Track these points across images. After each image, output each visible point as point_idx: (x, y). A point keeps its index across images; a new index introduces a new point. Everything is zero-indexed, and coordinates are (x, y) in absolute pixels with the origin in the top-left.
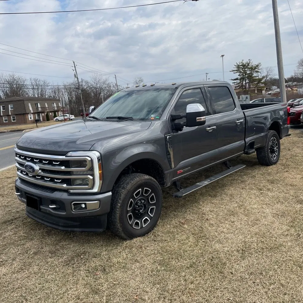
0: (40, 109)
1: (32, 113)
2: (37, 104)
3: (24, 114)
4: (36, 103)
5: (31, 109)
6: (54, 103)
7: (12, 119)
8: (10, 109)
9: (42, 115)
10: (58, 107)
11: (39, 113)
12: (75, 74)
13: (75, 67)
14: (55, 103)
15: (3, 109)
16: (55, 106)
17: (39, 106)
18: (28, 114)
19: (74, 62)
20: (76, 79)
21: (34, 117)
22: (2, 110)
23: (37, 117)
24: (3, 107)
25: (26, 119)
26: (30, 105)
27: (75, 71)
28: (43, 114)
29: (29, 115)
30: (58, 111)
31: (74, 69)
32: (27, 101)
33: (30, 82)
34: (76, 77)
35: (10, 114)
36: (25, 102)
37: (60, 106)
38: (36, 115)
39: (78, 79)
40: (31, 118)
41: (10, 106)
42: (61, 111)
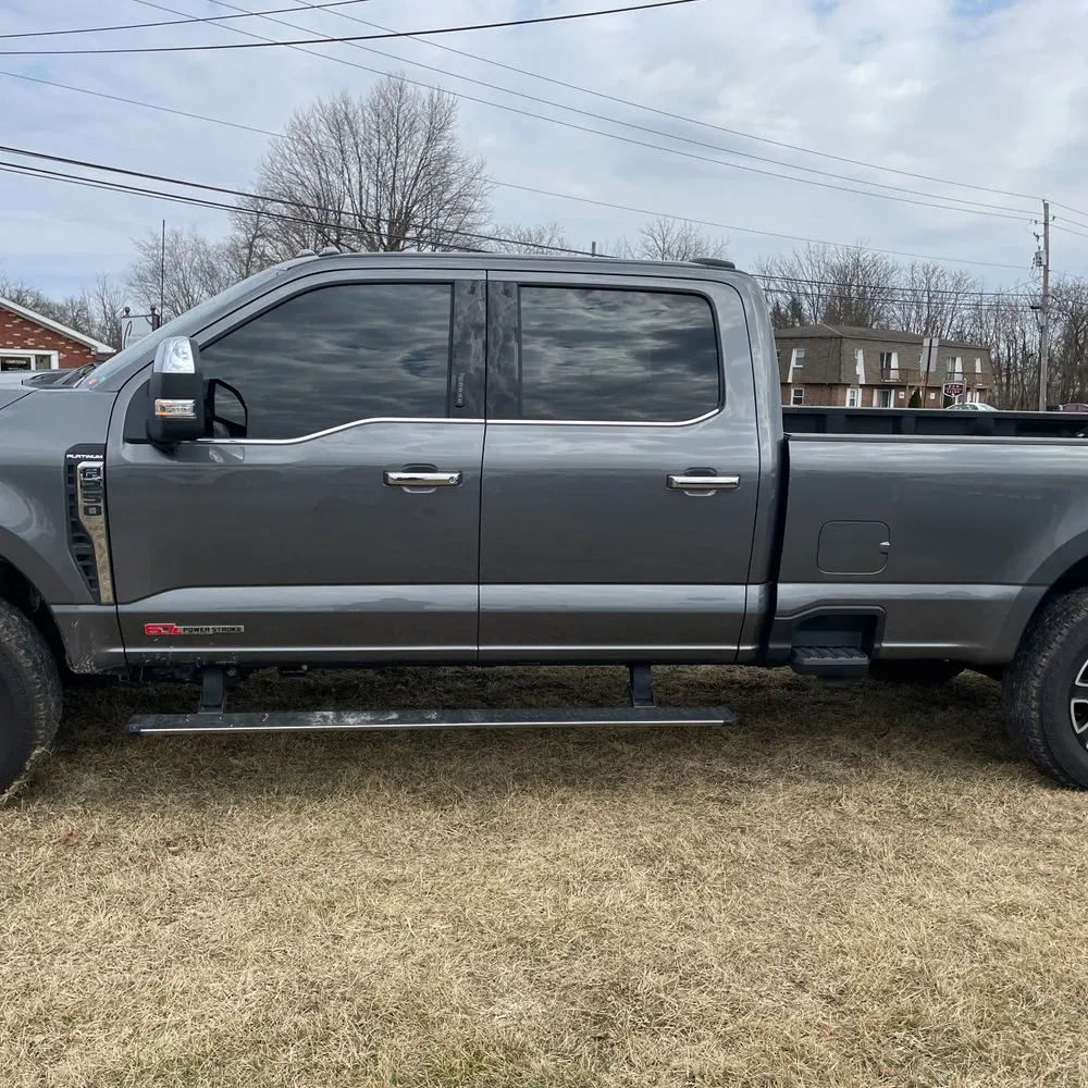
0: (894, 375)
1: (862, 386)
2: (889, 355)
3: (831, 386)
4: (884, 349)
5: (860, 370)
6: (954, 359)
7: (792, 396)
8: (793, 364)
9: (897, 395)
10: (968, 372)
11: (885, 389)
13: (1046, 225)
14: (958, 360)
16: (959, 367)
17: (894, 363)
18: (848, 385)
19: (1046, 206)
20: (1040, 272)
21: (867, 401)
23: (879, 400)
25: (835, 402)
26: (860, 357)
27: (1042, 239)
28: (902, 395)
29: (849, 391)
31: (1041, 232)
32: (854, 343)
33: (909, 276)
34: (1040, 264)
35: (790, 381)
36: (846, 345)
37: (978, 370)
38: (875, 392)
39: (1046, 271)
40: (853, 399)
41: (795, 354)
42: (978, 390)
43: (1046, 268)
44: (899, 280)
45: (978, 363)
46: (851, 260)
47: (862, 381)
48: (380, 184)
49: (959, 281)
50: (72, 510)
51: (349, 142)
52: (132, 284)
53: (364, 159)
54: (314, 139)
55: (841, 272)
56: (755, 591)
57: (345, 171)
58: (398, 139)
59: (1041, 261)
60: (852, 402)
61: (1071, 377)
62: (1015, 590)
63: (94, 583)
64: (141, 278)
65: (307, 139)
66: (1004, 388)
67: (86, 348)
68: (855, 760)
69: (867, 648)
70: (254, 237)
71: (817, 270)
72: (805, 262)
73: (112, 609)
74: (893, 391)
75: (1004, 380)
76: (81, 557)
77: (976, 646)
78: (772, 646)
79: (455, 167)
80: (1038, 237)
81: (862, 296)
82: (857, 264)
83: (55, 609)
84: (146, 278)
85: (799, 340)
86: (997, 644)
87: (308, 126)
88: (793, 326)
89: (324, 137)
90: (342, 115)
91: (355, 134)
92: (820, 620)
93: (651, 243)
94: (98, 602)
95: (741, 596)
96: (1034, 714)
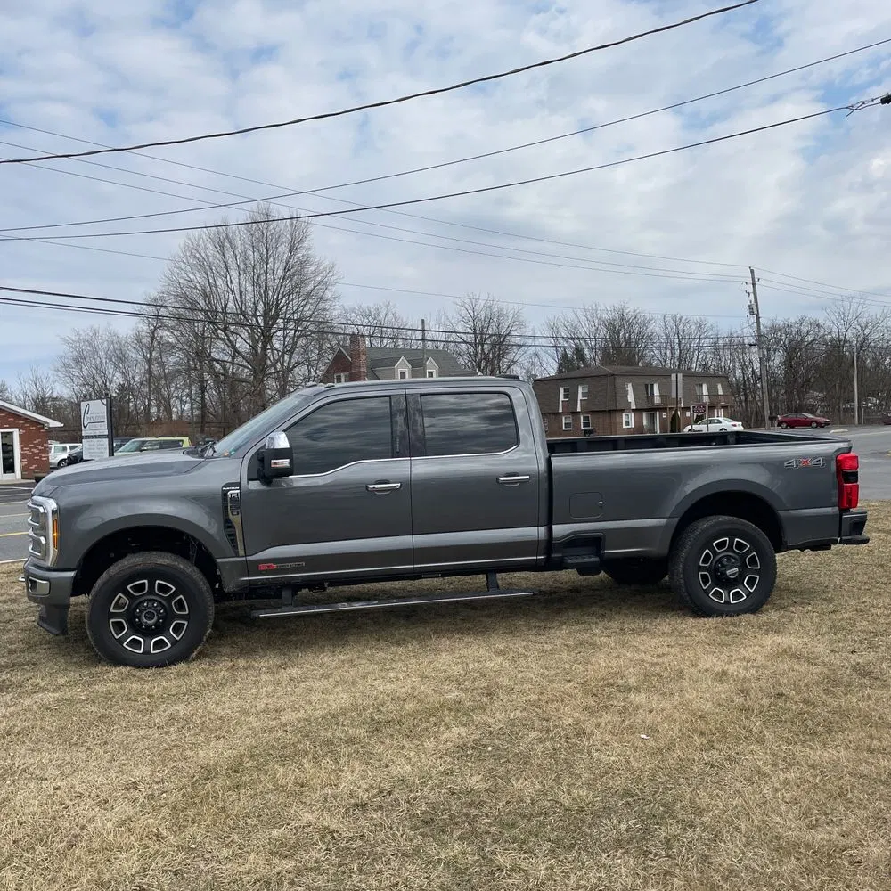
0: (657, 401)
1: (633, 410)
2: (652, 386)
3: (611, 412)
4: (648, 381)
5: (631, 398)
6: (701, 385)
7: (582, 421)
8: (580, 397)
9: (661, 416)
10: (714, 393)
11: (652, 411)
12: (749, 306)
13: (754, 284)
14: (704, 386)
15: (565, 396)
16: (705, 391)
17: (656, 391)
18: (623, 411)
19: (752, 271)
20: (753, 319)
21: (639, 422)
22: (562, 398)
23: (647, 420)
24: (565, 391)
25: (615, 424)
26: (630, 388)
27: (752, 295)
28: (665, 415)
29: (624, 415)
30: (712, 408)
31: (751, 290)
32: (624, 379)
33: (662, 324)
34: (752, 313)
35: (579, 410)
36: (619, 381)
37: (720, 392)
38: (644, 414)
39: (758, 318)
40: (628, 421)
41: (580, 390)
42: (723, 407)
43: (757, 315)
44: (656, 328)
45: (719, 387)
46: (617, 316)
47: (633, 407)
48: (255, 284)
49: (700, 326)
50: (226, 513)
51: (229, 254)
52: (58, 371)
53: (242, 267)
54: (203, 255)
55: (611, 326)
56: (542, 529)
57: (228, 277)
58: (267, 251)
59: (753, 310)
60: (628, 423)
61: (792, 392)
62: (664, 521)
63: (235, 547)
64: (66, 366)
65: (197, 255)
66: (744, 404)
67: (40, 424)
68: (603, 616)
69: (598, 554)
70: (155, 328)
71: (593, 324)
72: (583, 319)
73: (244, 559)
74: (658, 413)
75: (743, 398)
76: (230, 535)
77: (651, 549)
78: (553, 556)
79: (312, 268)
80: (749, 294)
81: (628, 341)
82: (622, 319)
83: (217, 560)
84: (70, 364)
85: (582, 379)
86: (659, 548)
87: (198, 245)
88: (579, 368)
89: (212, 252)
90: (224, 235)
91: (234, 249)
92: (574, 542)
93: (464, 312)
94: (237, 556)
95: (535, 532)
96: (682, 581)
